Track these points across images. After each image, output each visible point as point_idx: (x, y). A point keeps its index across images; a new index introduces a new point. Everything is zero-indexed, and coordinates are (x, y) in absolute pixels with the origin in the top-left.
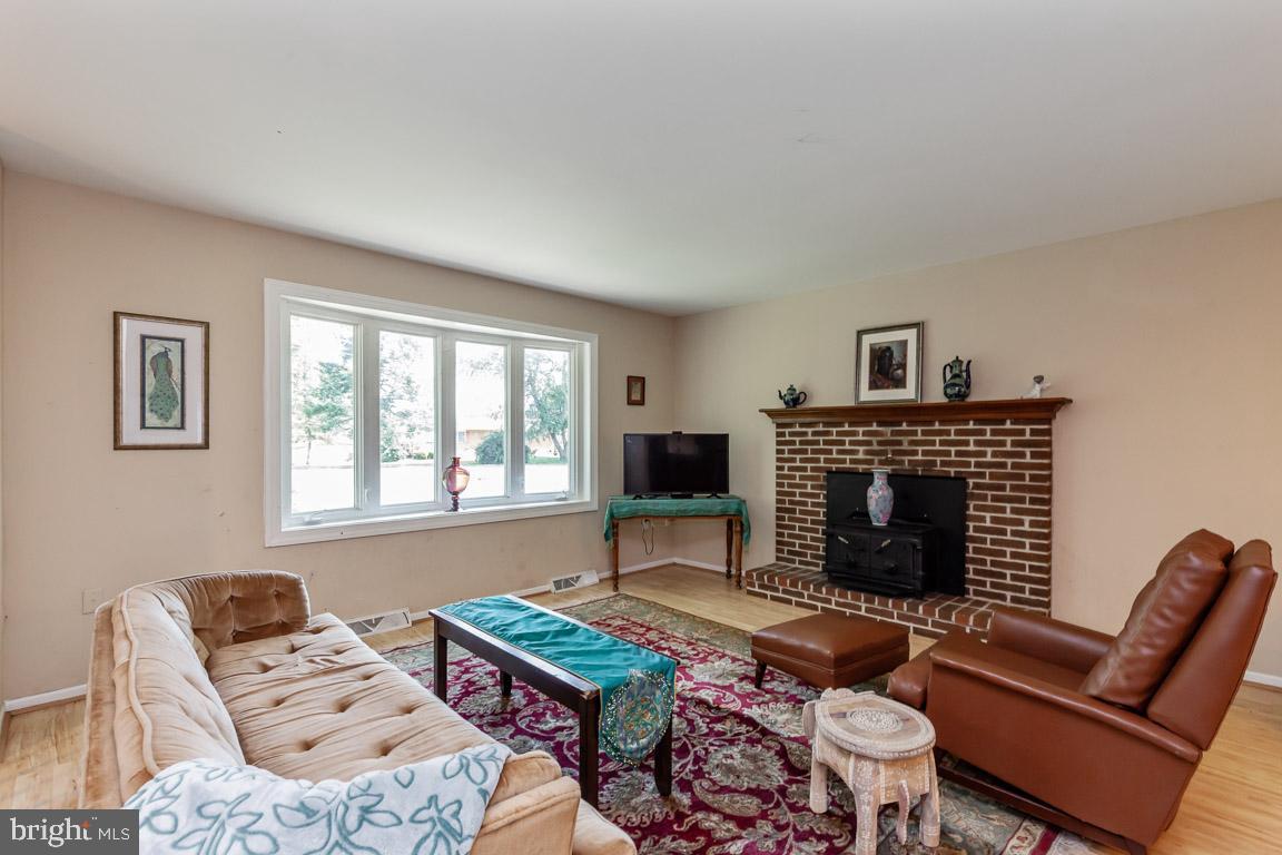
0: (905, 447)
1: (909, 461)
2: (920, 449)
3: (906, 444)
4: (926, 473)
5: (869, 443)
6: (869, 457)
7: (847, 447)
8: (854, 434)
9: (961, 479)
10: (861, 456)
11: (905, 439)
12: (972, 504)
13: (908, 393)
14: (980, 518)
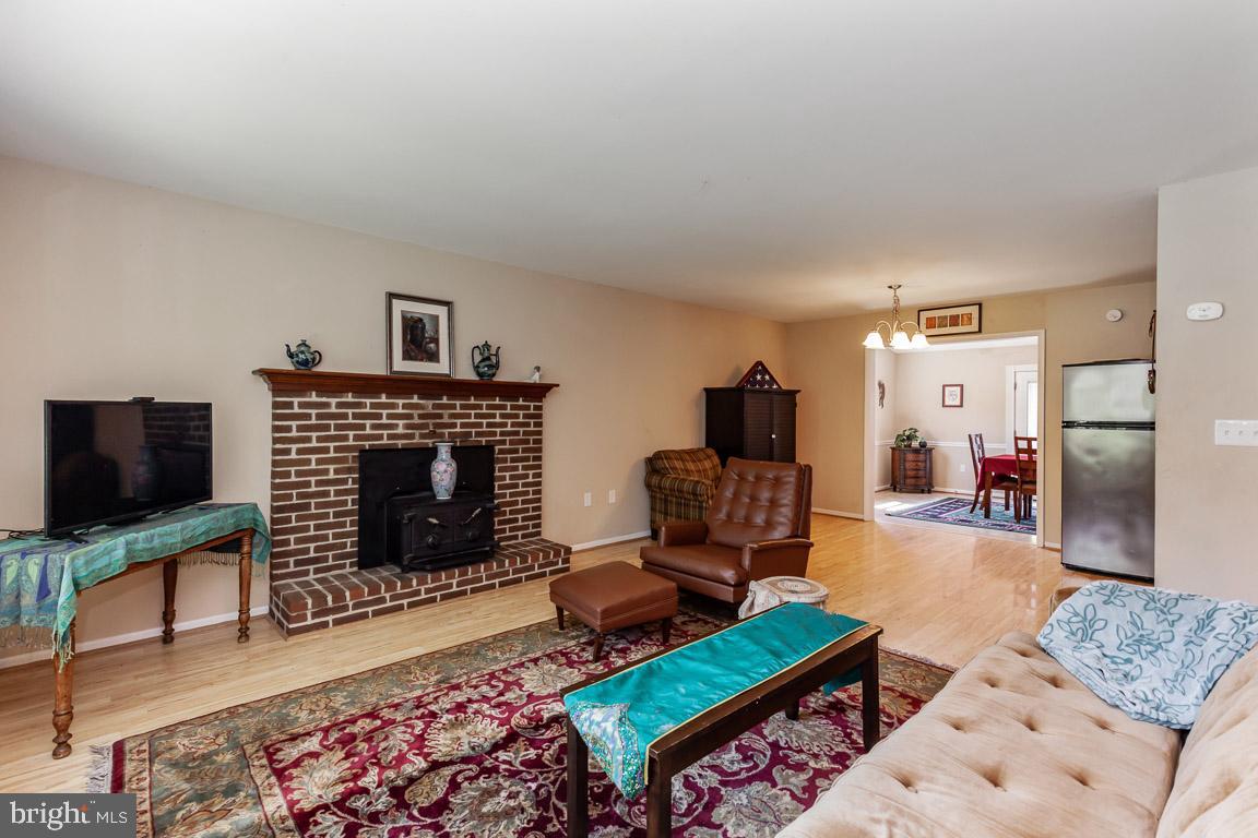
0: (446, 420)
1: (449, 433)
2: (459, 421)
3: (446, 416)
4: (464, 444)
5: (409, 417)
6: (410, 431)
7: (384, 421)
8: (393, 406)
9: (490, 448)
10: (400, 430)
11: (446, 412)
12: (497, 466)
13: (441, 367)
14: (503, 475)
